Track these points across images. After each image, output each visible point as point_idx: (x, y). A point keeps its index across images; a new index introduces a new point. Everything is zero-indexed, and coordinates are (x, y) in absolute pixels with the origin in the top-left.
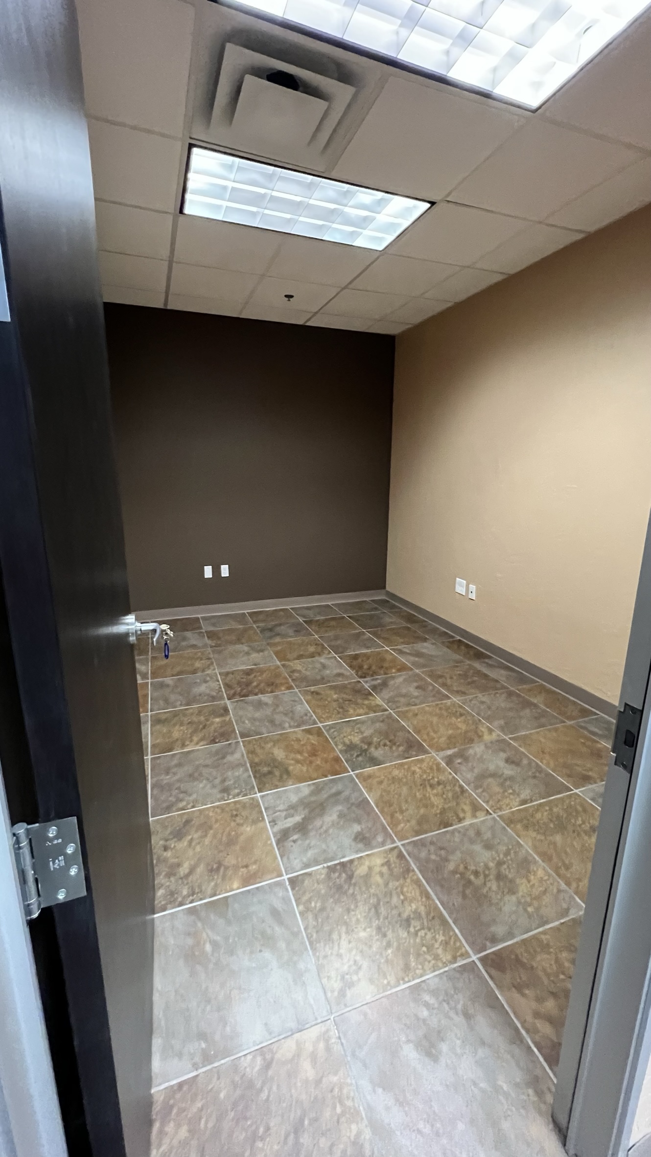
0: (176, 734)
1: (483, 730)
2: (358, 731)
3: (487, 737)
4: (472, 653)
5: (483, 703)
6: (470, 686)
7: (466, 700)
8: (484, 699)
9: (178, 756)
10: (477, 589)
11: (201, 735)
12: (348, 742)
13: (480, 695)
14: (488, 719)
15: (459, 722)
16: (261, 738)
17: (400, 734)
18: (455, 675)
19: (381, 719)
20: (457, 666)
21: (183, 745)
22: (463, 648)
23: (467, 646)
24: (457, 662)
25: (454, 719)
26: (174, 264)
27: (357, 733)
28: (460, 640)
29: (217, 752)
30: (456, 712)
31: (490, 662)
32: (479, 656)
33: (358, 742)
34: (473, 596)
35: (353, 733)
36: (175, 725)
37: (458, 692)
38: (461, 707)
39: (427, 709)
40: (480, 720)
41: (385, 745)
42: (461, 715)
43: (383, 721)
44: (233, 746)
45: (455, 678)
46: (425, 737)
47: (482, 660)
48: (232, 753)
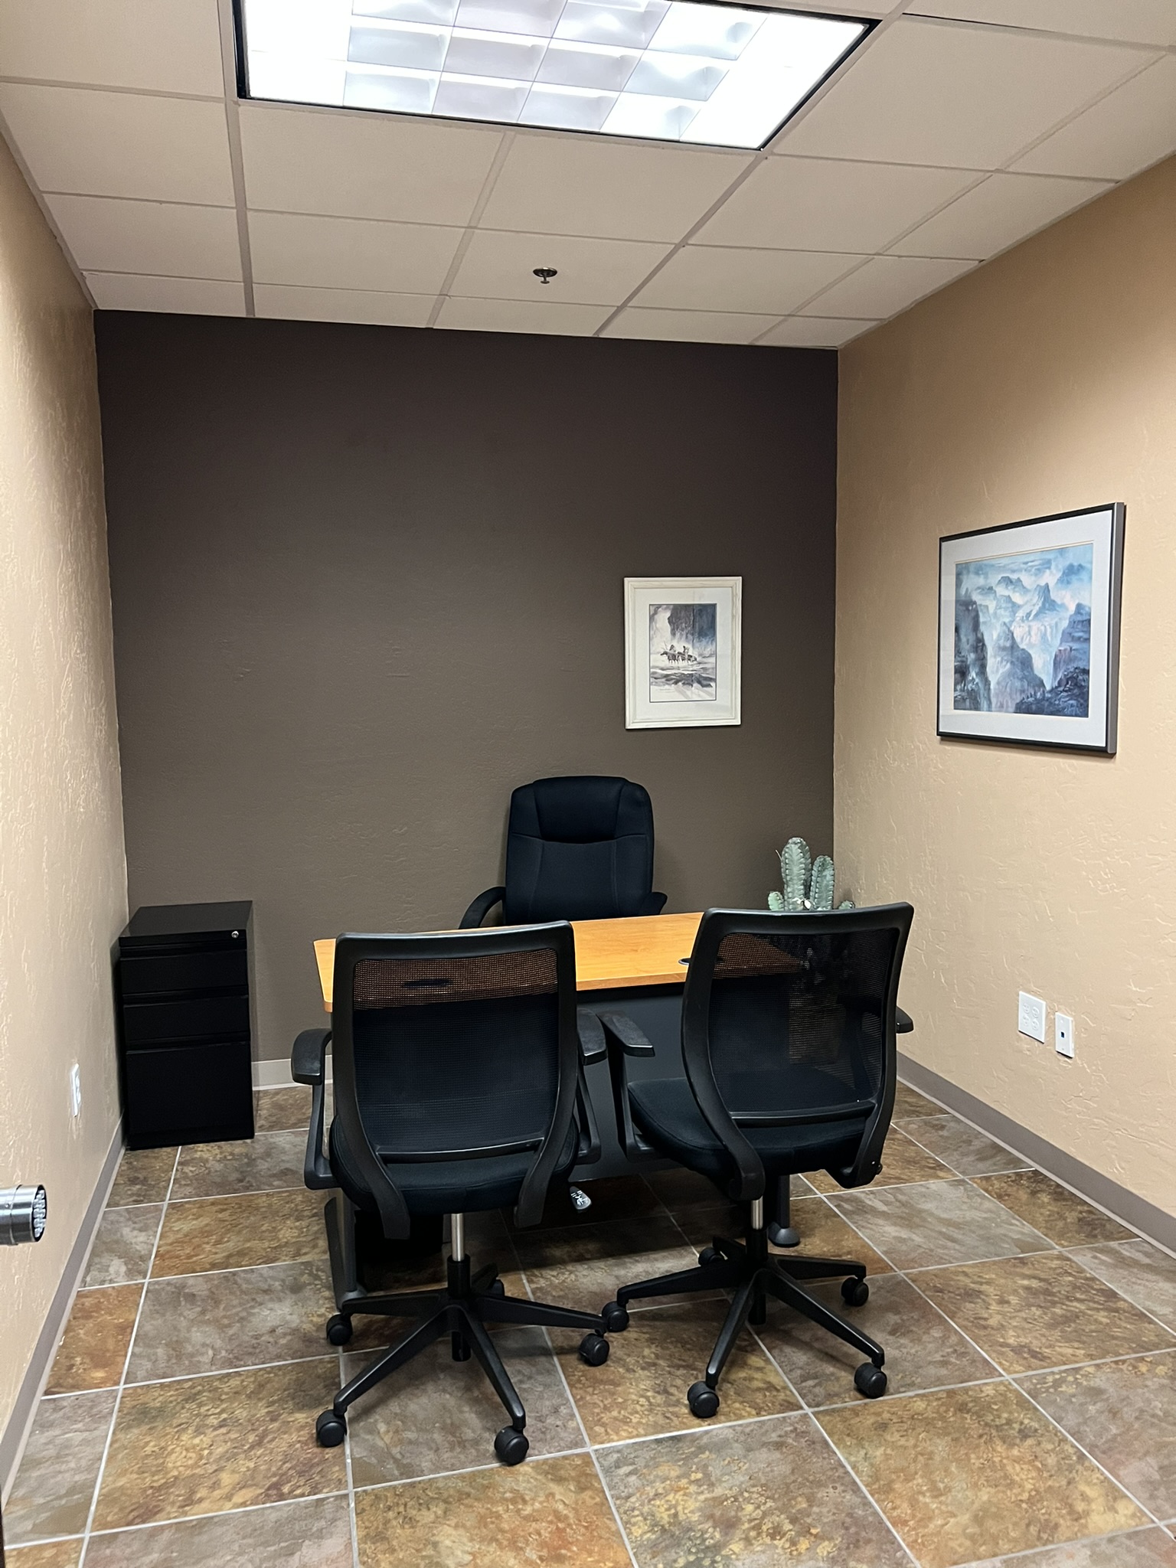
0: (178, 1461)
1: (1091, 1492)
2: (699, 1476)
3: (1101, 1521)
4: (1071, 1217)
5: (1096, 1393)
6: (1057, 1333)
7: (1043, 1379)
8: (1099, 1381)
9: (166, 1536)
10: (1079, 1027)
11: (245, 1465)
12: (665, 1517)
13: (1088, 1366)
14: (1107, 1451)
15: (1017, 1460)
16: (413, 1485)
17: (829, 1494)
18: (1015, 1292)
19: (774, 1437)
20: (1023, 1262)
21: (190, 1501)
22: (1045, 1198)
23: (1059, 1194)
24: (1024, 1247)
25: (1000, 1448)
26: (249, 214)
27: (697, 1482)
28: (1036, 1172)
29: (278, 1529)
30: (1009, 1422)
31: (1127, 1252)
32: (1093, 1228)
33: (695, 1518)
34: (1068, 1046)
35: (684, 1482)
36: (182, 1428)
37: (1018, 1350)
38: (1023, 1404)
39: (920, 1405)
40: (1081, 1457)
41: (776, 1533)
42: (1024, 1434)
43: (779, 1445)
44: (328, 1508)
45: (1014, 1300)
46: (905, 1509)
47: (1101, 1243)
48: (320, 1535)
